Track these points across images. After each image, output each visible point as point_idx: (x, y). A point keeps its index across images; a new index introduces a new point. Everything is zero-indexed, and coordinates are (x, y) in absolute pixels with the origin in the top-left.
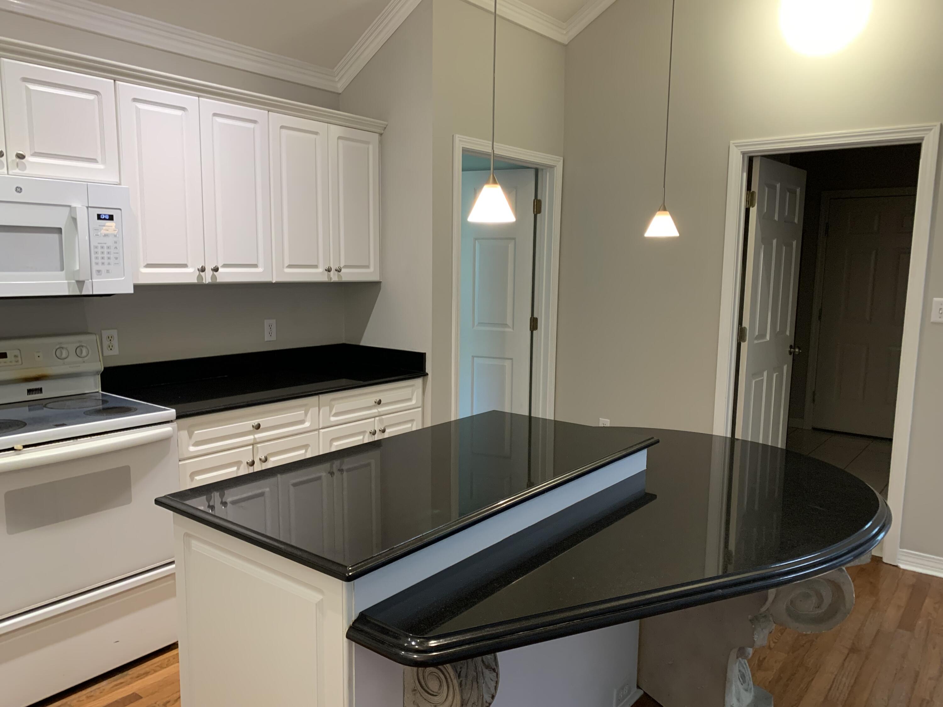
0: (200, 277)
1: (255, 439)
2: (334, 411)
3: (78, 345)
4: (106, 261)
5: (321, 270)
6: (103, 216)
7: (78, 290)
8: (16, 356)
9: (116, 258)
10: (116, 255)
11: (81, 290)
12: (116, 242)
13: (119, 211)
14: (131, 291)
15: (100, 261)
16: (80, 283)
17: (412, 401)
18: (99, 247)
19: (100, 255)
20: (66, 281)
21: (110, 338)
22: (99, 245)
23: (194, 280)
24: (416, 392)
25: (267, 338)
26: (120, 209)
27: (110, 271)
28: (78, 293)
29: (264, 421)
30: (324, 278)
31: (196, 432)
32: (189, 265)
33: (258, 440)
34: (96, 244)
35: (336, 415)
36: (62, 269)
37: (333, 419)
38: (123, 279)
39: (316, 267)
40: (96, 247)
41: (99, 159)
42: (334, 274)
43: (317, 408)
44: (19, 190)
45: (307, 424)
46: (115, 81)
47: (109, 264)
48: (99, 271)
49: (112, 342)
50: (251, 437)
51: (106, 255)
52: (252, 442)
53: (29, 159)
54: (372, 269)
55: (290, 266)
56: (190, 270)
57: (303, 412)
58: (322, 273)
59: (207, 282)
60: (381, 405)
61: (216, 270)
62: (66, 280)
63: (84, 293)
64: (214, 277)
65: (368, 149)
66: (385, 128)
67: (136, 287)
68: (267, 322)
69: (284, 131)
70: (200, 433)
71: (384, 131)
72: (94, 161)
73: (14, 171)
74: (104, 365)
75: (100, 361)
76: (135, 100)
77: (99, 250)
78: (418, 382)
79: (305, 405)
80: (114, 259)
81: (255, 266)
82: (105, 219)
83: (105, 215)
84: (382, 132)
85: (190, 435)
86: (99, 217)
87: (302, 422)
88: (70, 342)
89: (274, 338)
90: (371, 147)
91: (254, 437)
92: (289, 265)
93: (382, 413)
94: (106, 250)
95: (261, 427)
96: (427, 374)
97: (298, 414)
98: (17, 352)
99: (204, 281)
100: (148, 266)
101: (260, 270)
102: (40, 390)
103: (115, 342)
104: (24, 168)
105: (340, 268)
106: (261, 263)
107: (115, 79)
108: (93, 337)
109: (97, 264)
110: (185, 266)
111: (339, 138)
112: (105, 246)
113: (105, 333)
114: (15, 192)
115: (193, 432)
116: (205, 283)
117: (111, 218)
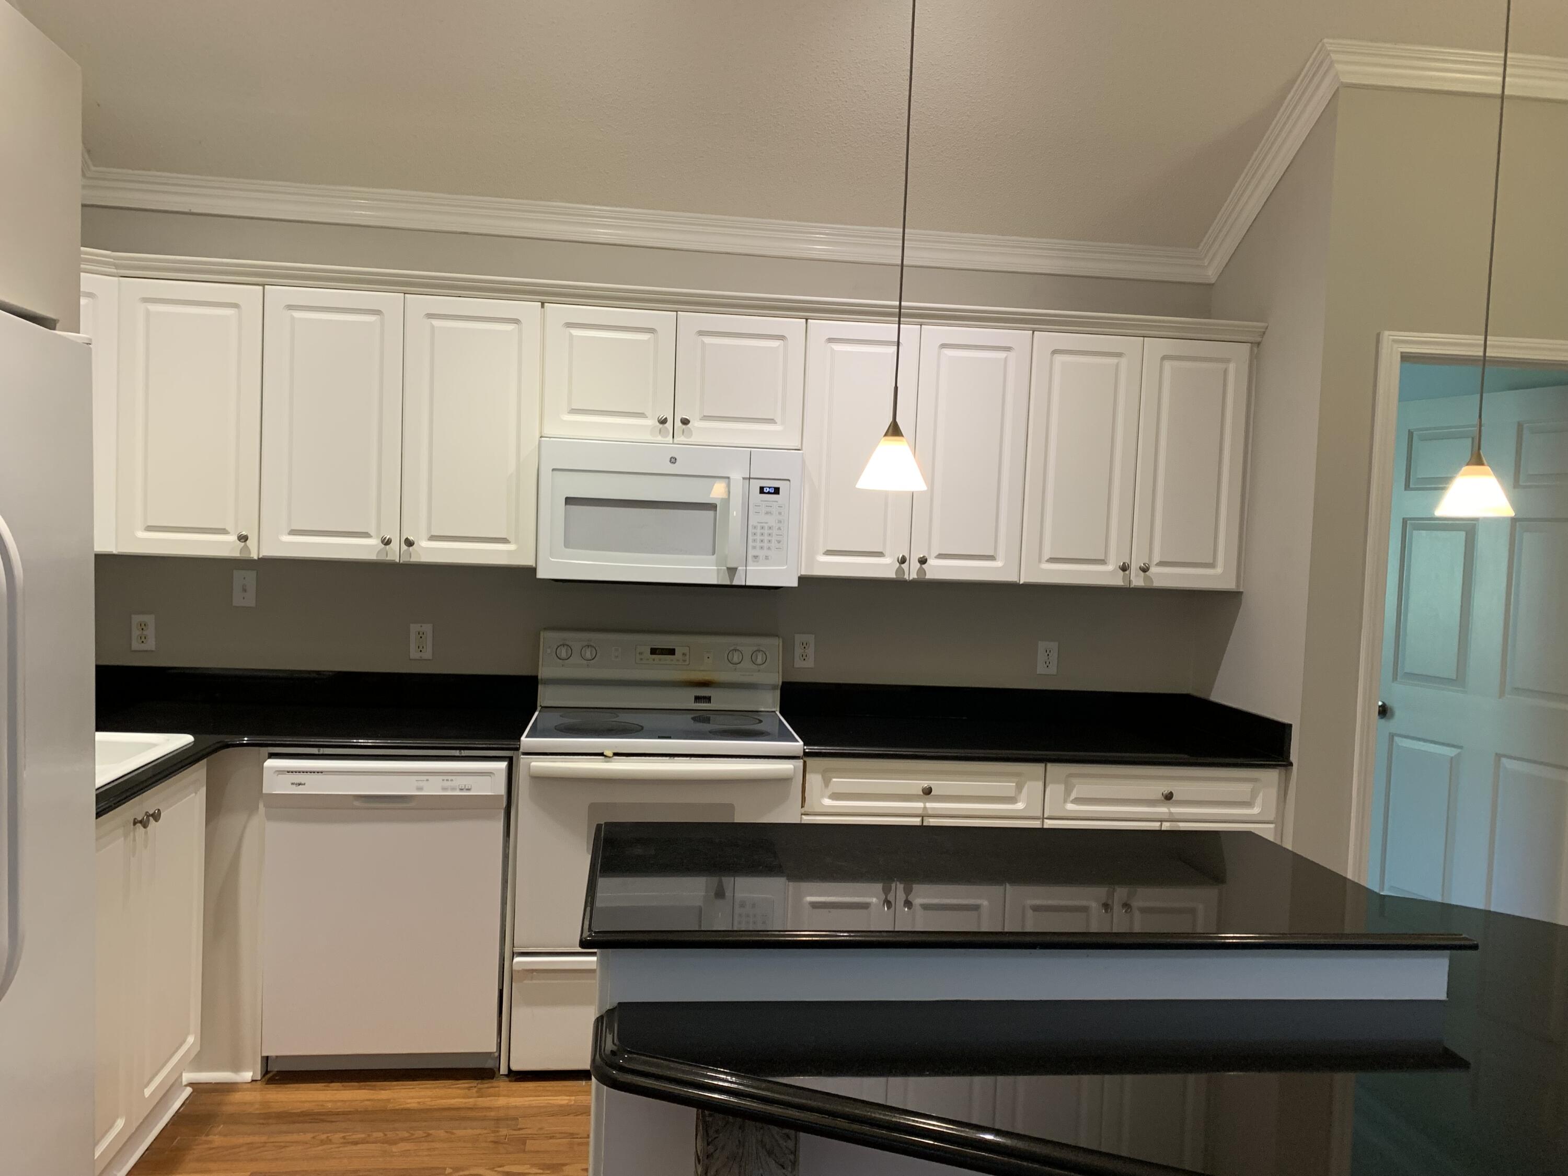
0: (900, 571)
1: (925, 808)
2: (1073, 796)
3: (755, 648)
4: (766, 545)
5: (1111, 567)
6: (766, 490)
7: (729, 581)
8: (684, 654)
9: (779, 542)
10: (779, 538)
11: (732, 579)
12: (780, 522)
13: (788, 482)
14: (795, 583)
15: (758, 544)
16: (732, 571)
17: (1254, 807)
18: (759, 528)
19: (758, 538)
20: (715, 568)
21: (805, 646)
22: (759, 525)
23: (891, 574)
24: (1261, 794)
25: (1041, 669)
26: (789, 480)
27: (770, 558)
28: (728, 583)
29: (939, 786)
30: (1118, 581)
31: (834, 780)
32: (886, 553)
33: (930, 812)
34: (755, 524)
35: (1077, 801)
36: (714, 553)
37: (1070, 807)
38: (785, 567)
39: (1103, 562)
40: (755, 527)
41: (778, 420)
42: (1137, 576)
43: (1041, 784)
44: (673, 460)
45: (1020, 806)
46: (807, 320)
47: (769, 548)
48: (756, 557)
49: (806, 651)
50: (921, 805)
51: (766, 538)
52: (920, 812)
53: (695, 424)
54: (1219, 570)
55: (1052, 560)
56: (886, 560)
57: (1014, 784)
58: (1112, 573)
59: (911, 578)
60: (1171, 801)
61: (923, 561)
62: (716, 566)
63: (736, 582)
64: (921, 571)
65: (1226, 372)
66: (1264, 333)
67: (801, 579)
68: (1042, 646)
69: (1059, 358)
70: (839, 783)
71: (1263, 337)
72: (772, 421)
73: (678, 439)
74: (782, 679)
75: (779, 672)
76: (831, 340)
77: (759, 531)
78: (1270, 776)
79: (1018, 775)
80: (776, 542)
81: (991, 558)
82: (769, 493)
83: (769, 488)
84: (1259, 339)
85: (827, 782)
86: (762, 490)
87: (1012, 800)
88: (747, 644)
89: (1053, 670)
90: (1232, 367)
91: (925, 805)
92: (1050, 558)
93: (1177, 817)
94: (766, 531)
95: (932, 793)
96: (1291, 764)
97: (1006, 786)
98: (686, 650)
99: (906, 577)
100: (829, 553)
101: (998, 564)
102: (708, 699)
103: (811, 651)
104: (690, 434)
105: (1147, 565)
106: (1001, 553)
107: (807, 318)
108: (776, 642)
109: (754, 548)
110: (880, 554)
111: (1164, 358)
112: (766, 526)
113: (799, 638)
114: (669, 463)
115: (830, 780)
116: (907, 578)
117: (777, 491)
